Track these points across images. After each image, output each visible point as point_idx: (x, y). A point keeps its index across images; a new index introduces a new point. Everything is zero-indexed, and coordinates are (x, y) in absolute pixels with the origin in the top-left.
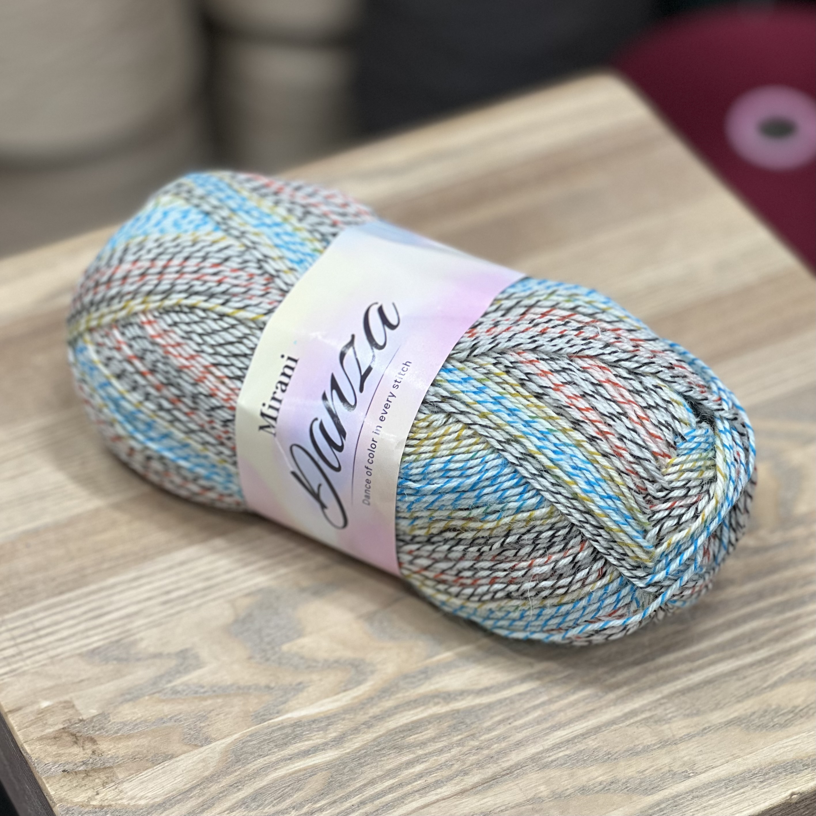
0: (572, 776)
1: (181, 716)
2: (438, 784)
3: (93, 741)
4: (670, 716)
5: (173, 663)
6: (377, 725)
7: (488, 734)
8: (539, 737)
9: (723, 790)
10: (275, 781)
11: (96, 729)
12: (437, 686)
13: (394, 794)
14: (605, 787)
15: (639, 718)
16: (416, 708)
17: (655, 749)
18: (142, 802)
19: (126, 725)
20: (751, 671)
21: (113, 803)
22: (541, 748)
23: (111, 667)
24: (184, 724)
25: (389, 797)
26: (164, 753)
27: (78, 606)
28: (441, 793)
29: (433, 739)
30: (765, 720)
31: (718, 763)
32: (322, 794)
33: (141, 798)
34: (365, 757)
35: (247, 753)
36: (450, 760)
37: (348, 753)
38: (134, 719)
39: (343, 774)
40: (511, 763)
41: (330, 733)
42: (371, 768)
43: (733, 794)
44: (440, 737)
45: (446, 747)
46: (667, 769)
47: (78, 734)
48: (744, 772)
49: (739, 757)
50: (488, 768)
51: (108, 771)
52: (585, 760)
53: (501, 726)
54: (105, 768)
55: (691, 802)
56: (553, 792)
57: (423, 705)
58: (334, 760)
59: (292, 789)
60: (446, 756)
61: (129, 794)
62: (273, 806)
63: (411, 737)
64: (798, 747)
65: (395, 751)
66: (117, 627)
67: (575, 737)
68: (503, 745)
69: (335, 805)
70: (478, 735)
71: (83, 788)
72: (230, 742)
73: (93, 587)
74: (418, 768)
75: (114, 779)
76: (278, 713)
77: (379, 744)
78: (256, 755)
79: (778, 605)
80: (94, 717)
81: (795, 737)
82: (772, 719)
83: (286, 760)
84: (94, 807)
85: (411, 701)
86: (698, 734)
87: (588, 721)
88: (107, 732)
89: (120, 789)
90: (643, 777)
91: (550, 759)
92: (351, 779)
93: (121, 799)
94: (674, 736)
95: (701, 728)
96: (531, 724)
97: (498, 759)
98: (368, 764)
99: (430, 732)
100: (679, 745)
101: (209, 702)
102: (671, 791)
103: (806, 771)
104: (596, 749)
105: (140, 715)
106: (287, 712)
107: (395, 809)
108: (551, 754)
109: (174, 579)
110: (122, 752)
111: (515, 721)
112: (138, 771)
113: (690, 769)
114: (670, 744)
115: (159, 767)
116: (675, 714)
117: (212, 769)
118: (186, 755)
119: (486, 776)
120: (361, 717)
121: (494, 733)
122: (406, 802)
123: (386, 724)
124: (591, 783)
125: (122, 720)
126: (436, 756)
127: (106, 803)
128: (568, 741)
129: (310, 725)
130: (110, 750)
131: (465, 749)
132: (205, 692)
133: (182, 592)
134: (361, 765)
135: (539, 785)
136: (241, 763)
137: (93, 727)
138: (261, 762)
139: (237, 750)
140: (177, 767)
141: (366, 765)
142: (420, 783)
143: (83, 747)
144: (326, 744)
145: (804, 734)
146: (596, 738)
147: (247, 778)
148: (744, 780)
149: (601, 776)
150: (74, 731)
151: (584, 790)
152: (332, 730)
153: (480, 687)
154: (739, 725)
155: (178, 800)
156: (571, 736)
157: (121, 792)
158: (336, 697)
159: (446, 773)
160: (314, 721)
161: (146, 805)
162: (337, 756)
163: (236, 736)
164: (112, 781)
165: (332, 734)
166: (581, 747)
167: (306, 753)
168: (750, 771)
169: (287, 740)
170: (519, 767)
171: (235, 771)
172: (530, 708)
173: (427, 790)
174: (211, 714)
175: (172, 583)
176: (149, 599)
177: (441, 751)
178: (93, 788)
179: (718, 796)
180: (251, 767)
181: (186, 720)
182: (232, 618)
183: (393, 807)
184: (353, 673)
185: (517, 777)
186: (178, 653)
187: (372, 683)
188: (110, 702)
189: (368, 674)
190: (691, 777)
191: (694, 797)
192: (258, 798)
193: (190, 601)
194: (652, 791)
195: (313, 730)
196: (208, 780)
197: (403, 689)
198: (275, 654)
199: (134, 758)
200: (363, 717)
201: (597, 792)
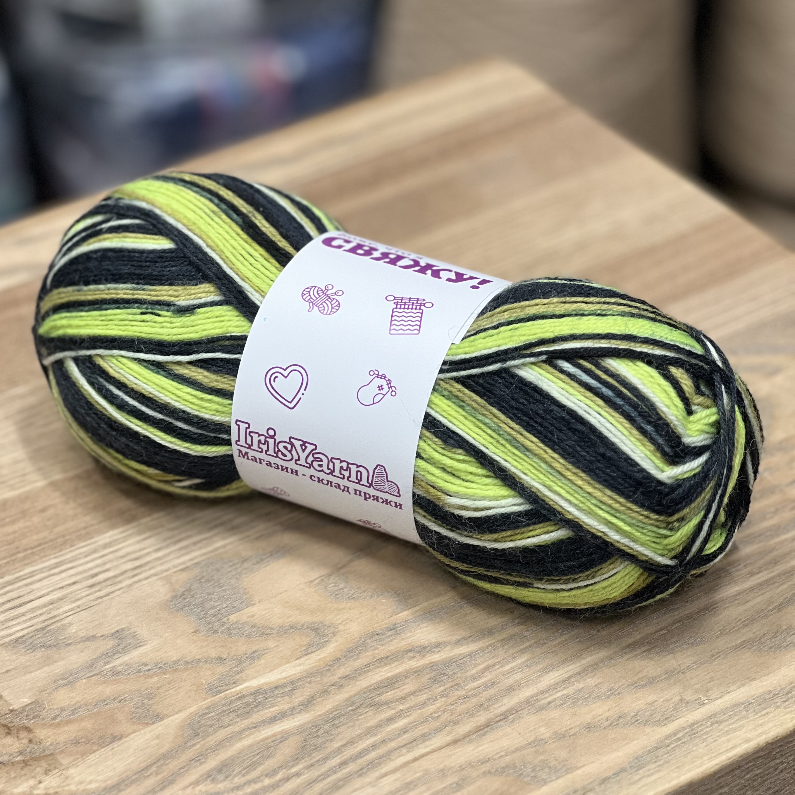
0: (574, 715)
1: (126, 695)
2: (425, 737)
3: (28, 729)
5: (110, 644)
6: (348, 685)
7: (474, 682)
8: (531, 680)
9: (744, 713)
10: (241, 751)
11: (31, 717)
12: (409, 641)
13: (378, 751)
14: (613, 723)
15: (638, 652)
16: (390, 664)
17: (661, 680)
18: (93, 786)
19: (64, 710)
20: (753, 595)
21: (59, 790)
22: (535, 691)
23: (39, 654)
24: (130, 703)
25: (373, 755)
26: (112, 735)
28: (430, 746)
29: (414, 693)
30: (776, 640)
31: (734, 687)
32: (296, 759)
33: (91, 782)
34: (339, 717)
35: (206, 726)
36: (435, 712)
37: (320, 716)
38: (72, 703)
39: (318, 736)
40: (504, 709)
41: (297, 698)
42: (348, 728)
43: (756, 716)
44: (421, 690)
45: (428, 699)
46: (678, 698)
47: (10, 725)
48: (764, 694)
49: (755, 679)
50: (478, 716)
51: (50, 758)
52: (586, 698)
53: (487, 674)
54: (46, 756)
55: (711, 728)
56: (556, 732)
57: (397, 660)
58: (305, 723)
59: (262, 756)
60: (431, 708)
61: (76, 779)
62: (243, 776)
63: (388, 694)
65: (372, 708)
66: (41, 614)
67: (571, 677)
68: (492, 691)
69: (312, 768)
70: (463, 684)
71: (23, 778)
72: (183, 717)
73: (8, 578)
74: (401, 723)
75: (57, 765)
76: (234, 683)
77: (353, 703)
78: (216, 726)
80: (27, 705)
82: (785, 639)
83: (249, 729)
85: (383, 658)
86: (706, 661)
87: (583, 659)
88: (43, 719)
89: (66, 775)
90: (653, 708)
91: (547, 700)
92: (327, 741)
93: (68, 785)
94: (680, 665)
95: (709, 655)
96: (519, 668)
97: (489, 706)
98: (344, 724)
99: (409, 687)
100: (687, 674)
101: (156, 679)
102: (688, 719)
104: (596, 686)
105: (78, 699)
106: (245, 681)
107: (382, 766)
108: (546, 696)
109: (99, 561)
110: (62, 738)
111: (502, 666)
112: (84, 755)
113: (703, 696)
114: (677, 674)
115: (107, 749)
117: (168, 746)
118: (137, 733)
119: (478, 724)
120: (329, 679)
121: (480, 681)
122: (393, 757)
123: (358, 683)
124: (597, 720)
125: (59, 706)
126: (419, 709)
127: (51, 791)
128: (564, 681)
129: (273, 692)
130: (49, 737)
131: (450, 700)
132: (149, 670)
134: (336, 726)
135: (540, 727)
136: (200, 736)
137: (27, 716)
138: (222, 734)
139: (193, 724)
140: (129, 747)
141: (342, 726)
142: (406, 737)
143: (17, 737)
144: (293, 709)
146: (594, 676)
148: (765, 701)
149: (606, 712)
150: (6, 722)
151: (589, 727)
152: (297, 695)
153: (458, 637)
154: (750, 648)
155: (134, 780)
156: (566, 676)
157: (67, 778)
158: (297, 662)
159: (432, 725)
160: (276, 688)
161: (98, 788)
162: (307, 720)
163: (191, 710)
164: (55, 768)
165: (299, 697)
166: (578, 686)
167: (273, 720)
168: (770, 692)
169: (249, 708)
170: (514, 711)
171: (194, 745)
173: (414, 743)
174: (159, 691)
175: (97, 566)
176: (74, 583)
177: (424, 704)
178: (34, 777)
179: (739, 719)
180: (212, 740)
181: (132, 699)
182: (169, 595)
183: (380, 764)
184: (313, 636)
185: (513, 722)
186: (113, 634)
187: (336, 644)
188: (41, 690)
189: (330, 635)
190: (706, 704)
191: (712, 724)
192: (225, 769)
193: (120, 582)
194: (666, 722)
195: (277, 696)
196: (166, 757)
197: (371, 647)
198: (222, 625)
199: (76, 742)
200: (331, 678)
201: (605, 728)
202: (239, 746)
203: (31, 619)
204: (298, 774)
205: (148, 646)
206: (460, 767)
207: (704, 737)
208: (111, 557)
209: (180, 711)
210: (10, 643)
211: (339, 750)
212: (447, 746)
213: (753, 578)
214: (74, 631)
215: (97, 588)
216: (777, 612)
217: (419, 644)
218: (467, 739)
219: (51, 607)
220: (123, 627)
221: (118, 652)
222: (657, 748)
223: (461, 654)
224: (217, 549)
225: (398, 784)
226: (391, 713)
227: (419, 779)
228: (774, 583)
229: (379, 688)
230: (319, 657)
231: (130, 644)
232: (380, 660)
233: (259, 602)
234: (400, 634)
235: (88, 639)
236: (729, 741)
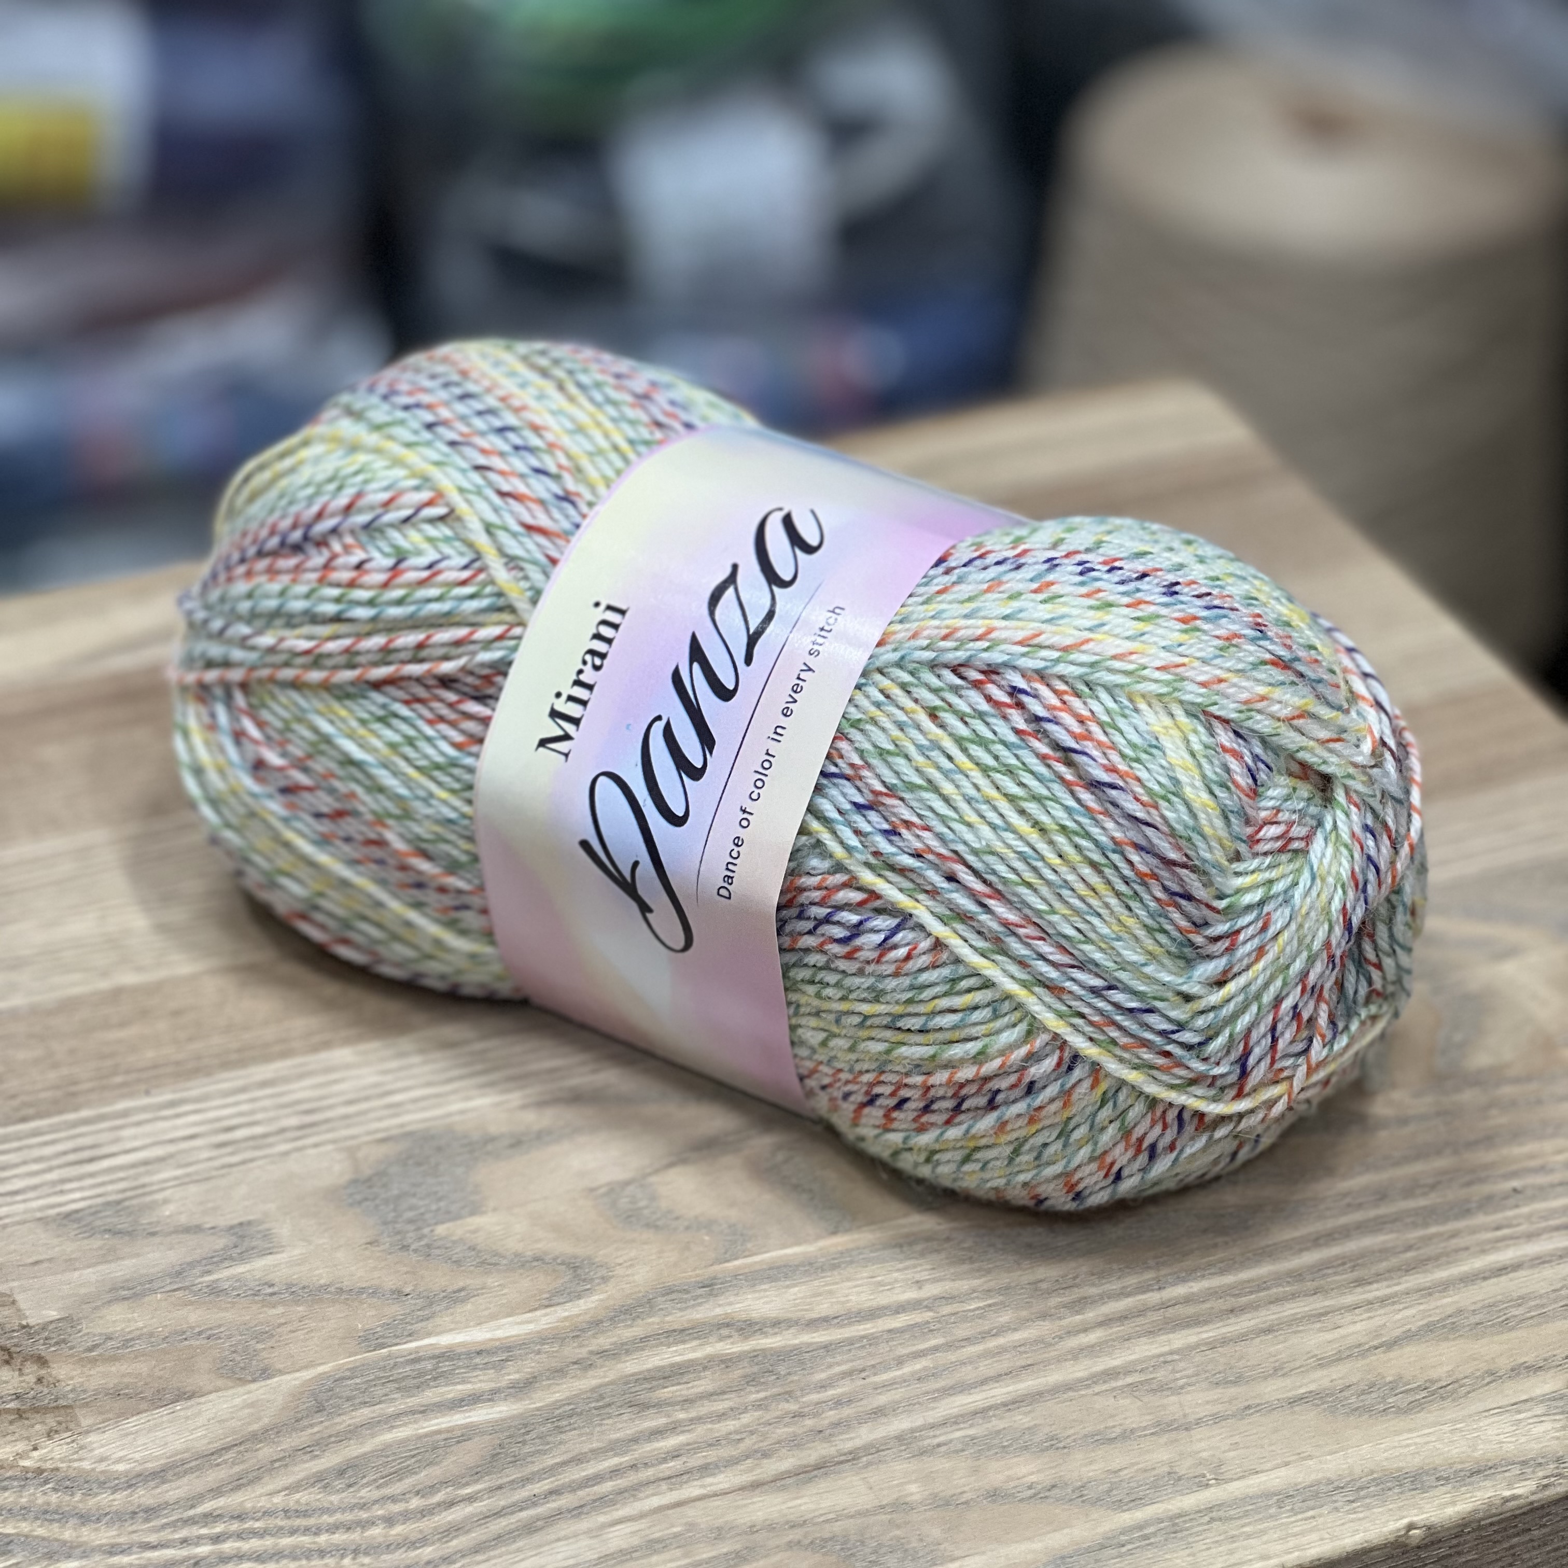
0: (975, 1471)
1: (222, 1329)
2: (705, 1469)
3: (41, 1361)
4: (1181, 1382)
5: (220, 1242)
6: (602, 1367)
7: (819, 1392)
8: (919, 1403)
10: (387, 1446)
11: (52, 1342)
12: (729, 1310)
13: (619, 1482)
14: (1039, 1493)
15: (1120, 1383)
16: (683, 1342)
17: (1145, 1436)
18: (121, 1467)
19: (111, 1339)
20: (1348, 1317)
21: (64, 1465)
22: (919, 1422)
23: (96, 1243)
24: (224, 1343)
25: (607, 1486)
26: (179, 1389)
27: (53, 1142)
28: (711, 1485)
29: (709, 1396)
30: (1369, 1399)
31: (1269, 1465)
32: (476, 1474)
33: (119, 1460)
34: (570, 1416)
35: (341, 1397)
36: (737, 1432)
37: (538, 1409)
38: (128, 1330)
39: (524, 1443)
40: (858, 1443)
41: (509, 1374)
42: (580, 1435)
43: (1293, 1519)
44: (724, 1393)
45: (732, 1409)
46: (1166, 1469)
47: (13, 1349)
48: (1318, 1483)
49: (1310, 1457)
50: (810, 1448)
51: (62, 1412)
52: (1004, 1447)
53: (847, 1382)
54: (57, 1407)
55: (1206, 1527)
56: (935, 1496)
57: (698, 1338)
58: (509, 1418)
59: (419, 1461)
60: (730, 1425)
61: (97, 1452)
62: (378, 1487)
63: (667, 1390)
64: (1430, 1446)
65: (629, 1410)
66: (122, 1179)
67: (990, 1408)
68: (847, 1412)
69: (499, 1492)
70: (797, 1393)
71: (9, 1438)
72: (309, 1377)
73: (85, 1113)
74: (672, 1442)
75: (72, 1425)
76: (410, 1335)
77: (602, 1397)
78: (357, 1401)
79: (1416, 1212)
80: (51, 1322)
81: (1426, 1431)
82: (1384, 1398)
83: (413, 1412)
84: (26, 1470)
85: (675, 1331)
86: (1233, 1416)
87: (1021, 1381)
88: (71, 1348)
89: (82, 1443)
90: (1114, 1480)
91: (936, 1441)
92: (538, 1452)
93: (80, 1460)
94: (1185, 1416)
95: (1242, 1406)
96: (905, 1381)
97: (832, 1435)
98: (575, 1429)
99: (706, 1384)
100: (1192, 1432)
101: (280, 1310)
102: (1170, 1507)
103: (1444, 1489)
104: (1029, 1428)
105: (140, 1324)
106: (429, 1334)
107: (618, 1506)
108: (938, 1432)
109: (245, 1107)
110: (93, 1384)
111: (875, 1374)
112: (122, 1415)
113: (1210, 1472)
114: (1176, 1429)
115: (163, 1411)
116: (1190, 1381)
117: (266, 1420)
118: (220, 1394)
119: (805, 1462)
120: (573, 1351)
121: (831, 1392)
122: (641, 1495)
123: (620, 1366)
124: (1012, 1484)
125: (104, 1331)
126: (712, 1422)
127: (48, 1465)
128: (975, 1413)
129: (471, 1358)
130: (72, 1378)
131: (768, 1416)
132: (274, 1294)
133: (258, 1130)
134: (560, 1430)
135: (909, 1482)
136: (325, 1413)
137: (46, 1339)
138: (365, 1413)
139: (320, 1392)
140: (199, 1413)
141: (570, 1430)
142: (674, 1465)
143: (20, 1370)
144: (495, 1392)
145: (1446, 1428)
146: (1030, 1412)
147: (333, 1439)
148: (1316, 1495)
149: (1032, 1473)
150: (8, 1344)
151: (994, 1495)
152: (511, 1369)
153: (814, 1315)
154: (1318, 1405)
155: (191, 1468)
156: (981, 1405)
157: (81, 1448)
159: (725, 1452)
160: (479, 1353)
161: (127, 1472)
162: (515, 1412)
163: (324, 1368)
164: (67, 1429)
165: (512, 1374)
166: (997, 1424)
167: (456, 1404)
168: (1330, 1482)
169: (422, 1380)
170: (874, 1450)
171: (312, 1426)
172: (908, 1355)
173: (685, 1477)
174: (279, 1330)
175: (241, 1114)
176: (192, 1137)
177: (721, 1416)
178: (28, 1438)
179: (1261, 1519)
180: (345, 1421)
181: (230, 1337)
182: (347, 1177)
183: (613, 1503)
184: (566, 1279)
185: (866, 1466)
186: (232, 1227)
187: (602, 1297)
188: (86, 1300)
189: (597, 1281)
190: (1211, 1486)
191: (1212, 1520)
192: (350, 1473)
193: (270, 1145)
194: (1131, 1505)
195: (475, 1367)
196: (256, 1438)
197: (662, 1309)
198: (420, 1239)
199: (116, 1394)
200: (577, 1351)
201: (1022, 1500)
202: (388, 1437)
203: (103, 1184)
204: (470, 1499)
205: (284, 1255)
206: (751, 1527)
207: (1190, 1540)
208: (267, 1103)
209: (306, 1367)
210: (54, 1219)
211: (552, 1471)
212: (739, 1489)
213: (1359, 1290)
214: (167, 1213)
215: (229, 1149)
216: (1384, 1352)
217: (744, 1316)
218: (779, 1484)
219: (142, 1169)
220: (251, 1218)
221: (231, 1258)
222: (1103, 1547)
223: (811, 1344)
224: (450, 1115)
225: (635, 1541)
226: (661, 1421)
227: (676, 1536)
228: (1394, 1303)
229: (653, 1378)
230: (566, 1314)
231: (253, 1248)
232: (669, 1333)
233: (495, 1210)
234: (716, 1296)
235: (188, 1230)
236: (1231, 1552)
